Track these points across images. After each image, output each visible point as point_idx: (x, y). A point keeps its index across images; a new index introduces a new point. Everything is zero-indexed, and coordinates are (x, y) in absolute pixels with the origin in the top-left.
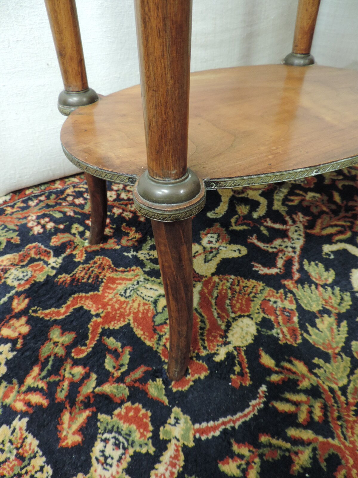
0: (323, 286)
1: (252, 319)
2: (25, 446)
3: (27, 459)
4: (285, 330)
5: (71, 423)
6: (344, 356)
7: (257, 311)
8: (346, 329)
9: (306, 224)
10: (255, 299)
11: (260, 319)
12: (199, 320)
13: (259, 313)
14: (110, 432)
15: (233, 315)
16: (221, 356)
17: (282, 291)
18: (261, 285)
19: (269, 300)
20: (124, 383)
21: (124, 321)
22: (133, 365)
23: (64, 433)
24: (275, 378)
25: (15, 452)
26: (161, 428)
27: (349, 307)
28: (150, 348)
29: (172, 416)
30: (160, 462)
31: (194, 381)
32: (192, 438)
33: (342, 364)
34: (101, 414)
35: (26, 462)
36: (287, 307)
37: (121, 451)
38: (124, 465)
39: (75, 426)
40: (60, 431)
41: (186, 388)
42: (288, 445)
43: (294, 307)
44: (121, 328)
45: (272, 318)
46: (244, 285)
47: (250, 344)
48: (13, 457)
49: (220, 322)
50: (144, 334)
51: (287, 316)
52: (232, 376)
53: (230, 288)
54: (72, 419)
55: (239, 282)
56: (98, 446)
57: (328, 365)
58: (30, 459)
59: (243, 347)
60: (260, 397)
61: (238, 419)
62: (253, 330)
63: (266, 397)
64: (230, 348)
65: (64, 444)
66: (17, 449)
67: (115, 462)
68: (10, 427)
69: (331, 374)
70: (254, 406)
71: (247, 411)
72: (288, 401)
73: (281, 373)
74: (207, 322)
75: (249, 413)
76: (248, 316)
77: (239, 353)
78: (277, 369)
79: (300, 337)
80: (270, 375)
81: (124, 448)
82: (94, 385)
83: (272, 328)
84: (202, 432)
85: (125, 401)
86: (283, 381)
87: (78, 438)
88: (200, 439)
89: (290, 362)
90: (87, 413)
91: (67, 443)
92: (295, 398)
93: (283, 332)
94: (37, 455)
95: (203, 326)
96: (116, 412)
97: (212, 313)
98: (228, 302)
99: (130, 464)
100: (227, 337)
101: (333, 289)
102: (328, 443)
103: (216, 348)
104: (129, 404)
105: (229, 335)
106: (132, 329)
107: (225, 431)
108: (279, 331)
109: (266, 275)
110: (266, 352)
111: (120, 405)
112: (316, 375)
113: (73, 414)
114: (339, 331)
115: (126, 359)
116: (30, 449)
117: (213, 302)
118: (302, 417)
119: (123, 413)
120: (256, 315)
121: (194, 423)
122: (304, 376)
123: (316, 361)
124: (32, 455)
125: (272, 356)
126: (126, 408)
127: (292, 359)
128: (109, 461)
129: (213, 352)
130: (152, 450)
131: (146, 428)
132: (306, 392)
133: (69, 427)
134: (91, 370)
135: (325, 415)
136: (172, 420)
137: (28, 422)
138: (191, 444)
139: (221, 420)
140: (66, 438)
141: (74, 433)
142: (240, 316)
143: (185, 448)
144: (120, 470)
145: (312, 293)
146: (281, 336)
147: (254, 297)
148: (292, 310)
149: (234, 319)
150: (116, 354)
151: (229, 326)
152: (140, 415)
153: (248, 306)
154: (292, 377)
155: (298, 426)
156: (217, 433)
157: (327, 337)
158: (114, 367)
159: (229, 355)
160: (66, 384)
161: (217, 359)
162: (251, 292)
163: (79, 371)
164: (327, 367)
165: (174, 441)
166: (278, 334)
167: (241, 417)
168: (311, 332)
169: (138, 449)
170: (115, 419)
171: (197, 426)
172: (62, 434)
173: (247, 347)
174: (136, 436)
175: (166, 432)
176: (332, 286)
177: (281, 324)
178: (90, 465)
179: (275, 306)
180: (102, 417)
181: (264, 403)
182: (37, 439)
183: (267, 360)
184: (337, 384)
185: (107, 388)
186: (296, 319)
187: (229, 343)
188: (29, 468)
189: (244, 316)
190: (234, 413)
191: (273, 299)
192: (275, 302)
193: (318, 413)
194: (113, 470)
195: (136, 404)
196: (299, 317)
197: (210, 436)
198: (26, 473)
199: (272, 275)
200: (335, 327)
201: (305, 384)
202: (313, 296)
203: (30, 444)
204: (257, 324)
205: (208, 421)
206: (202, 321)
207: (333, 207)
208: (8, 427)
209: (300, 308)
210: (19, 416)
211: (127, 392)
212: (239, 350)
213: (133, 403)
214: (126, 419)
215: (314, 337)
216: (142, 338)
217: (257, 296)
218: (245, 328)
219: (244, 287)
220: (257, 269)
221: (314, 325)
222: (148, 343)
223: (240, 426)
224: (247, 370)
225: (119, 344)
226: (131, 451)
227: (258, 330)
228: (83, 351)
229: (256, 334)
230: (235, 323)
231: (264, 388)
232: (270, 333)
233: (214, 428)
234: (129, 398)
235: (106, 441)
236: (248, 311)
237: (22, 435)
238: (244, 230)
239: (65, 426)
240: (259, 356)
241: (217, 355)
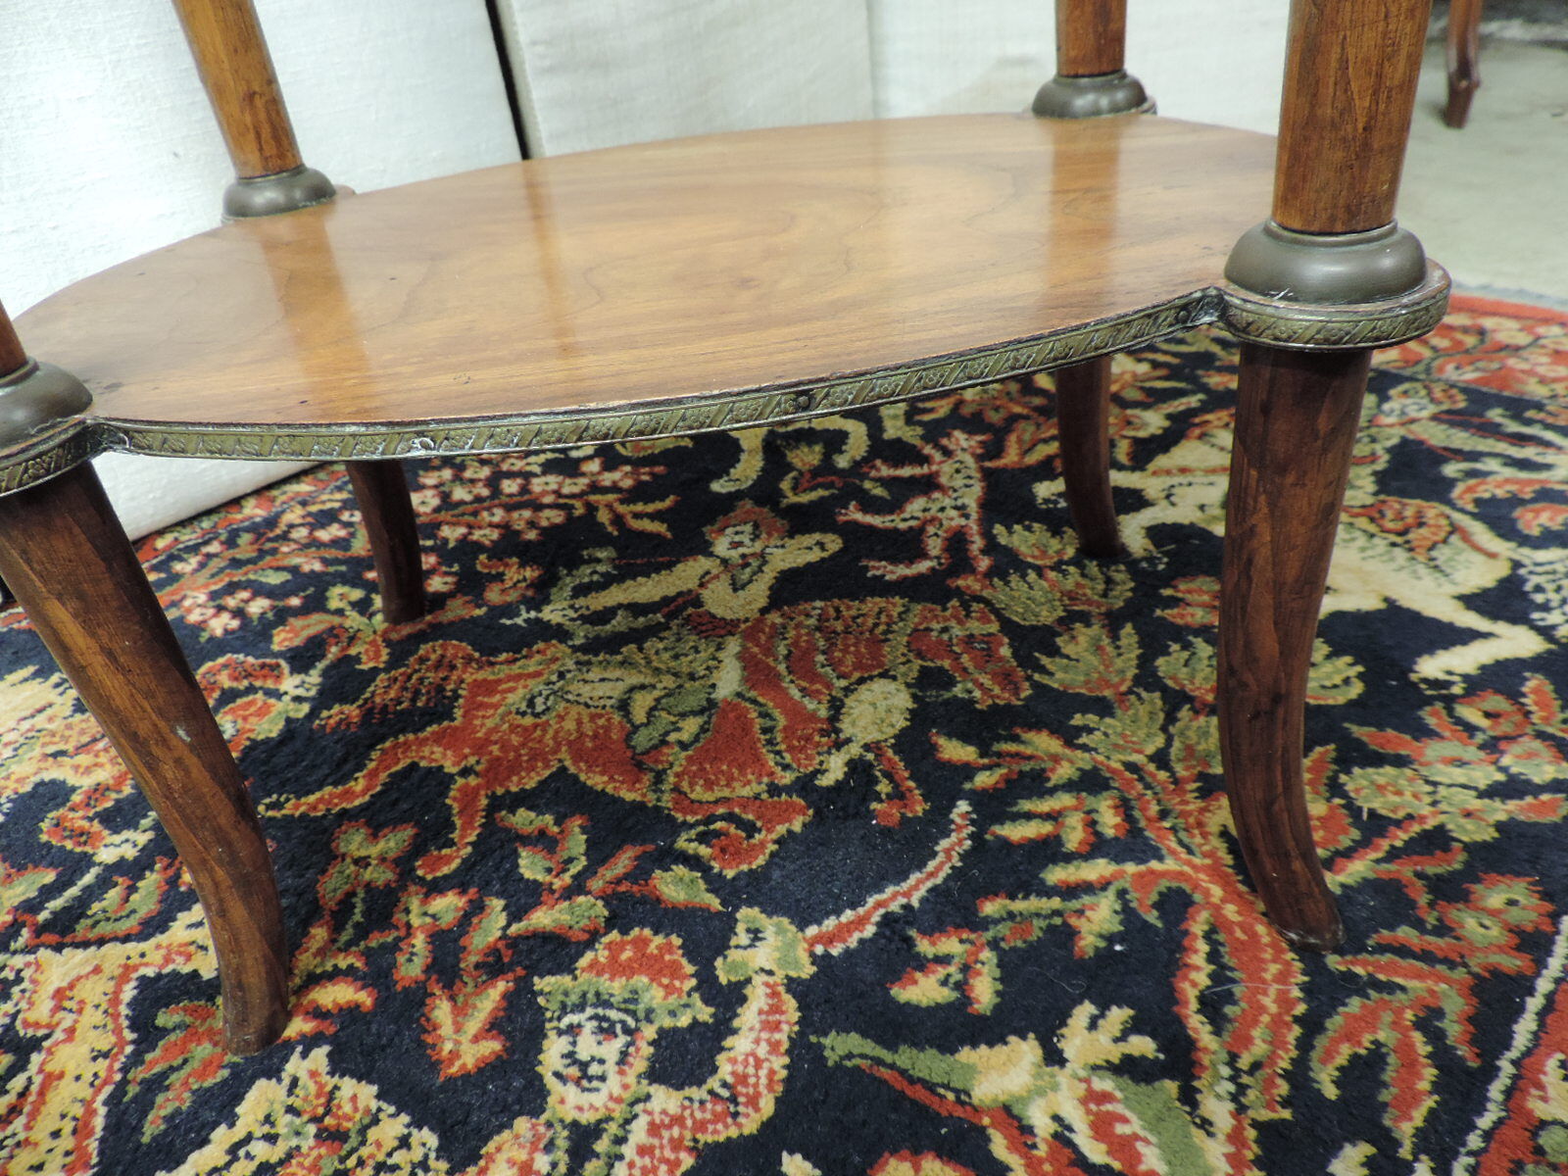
0: (1057, 567)
1: (894, 678)
2: (339, 1107)
3: (353, 1134)
4: (985, 679)
5: (460, 1019)
6: (1144, 694)
7: (903, 659)
8: (1135, 638)
9: (979, 451)
10: (890, 636)
11: (915, 674)
12: (754, 715)
13: (909, 661)
14: (580, 1007)
15: (843, 683)
16: (835, 769)
17: (955, 602)
18: (898, 604)
19: (928, 630)
20: (587, 893)
21: (547, 766)
22: (599, 852)
23: (448, 1046)
24: (983, 780)
25: (312, 1129)
26: (719, 962)
27: (1130, 594)
28: (640, 806)
29: (740, 928)
30: (734, 1032)
31: (776, 842)
32: (805, 959)
33: (1143, 710)
34: (542, 976)
35: (353, 1141)
36: (976, 632)
37: (622, 1040)
38: (639, 1065)
39: (474, 1024)
40: (434, 1046)
41: (761, 861)
42: (1056, 903)
43: (994, 627)
44: (542, 783)
45: (946, 664)
46: (853, 612)
47: (903, 731)
48: (307, 1142)
49: (810, 705)
50: (612, 779)
51: (983, 649)
52: (874, 805)
53: (818, 629)
54: (460, 1012)
55: (837, 610)
57: (1108, 720)
58: (363, 1131)
59: (886, 740)
60: (960, 828)
61: (916, 887)
62: (903, 700)
63: (973, 822)
64: (854, 750)
65: (453, 1070)
66: (316, 1119)
67: (611, 1067)
68: (279, 1080)
69: (1123, 736)
70: (948, 851)
71: (931, 865)
72: (1029, 816)
73: (998, 765)
74: (776, 713)
75: (939, 869)
76: (884, 675)
77: (879, 756)
78: (986, 761)
79: (1027, 685)
80: (970, 778)
81: (627, 1031)
82: (502, 920)
83: (951, 683)
84: (829, 939)
85: (602, 931)
86: (1008, 780)
87: (492, 1046)
88: (827, 956)
89: (1016, 739)
90: (499, 987)
91: (464, 1065)
92: (1045, 806)
93: (981, 686)
94: (382, 1116)
95: (769, 723)
97: (785, 692)
98: (821, 658)
99: (653, 1060)
100: (838, 731)
101: (1081, 566)
102: (1152, 872)
103: (818, 759)
104: (615, 935)
105: (844, 725)
106: (575, 778)
107: (888, 920)
108: (970, 685)
109: (905, 578)
110: (950, 736)
111: (590, 943)
112: (1085, 748)
113: (460, 999)
114: (1118, 647)
115: (576, 843)
116: (356, 1109)
117: (782, 668)
118: (1074, 836)
119: (602, 960)
120: (903, 669)
121: (801, 928)
122: (1056, 759)
123: (1078, 720)
124: (366, 1121)
125: (965, 738)
126: (609, 946)
127: (1018, 731)
128: (594, 1069)
129: (811, 769)
130: (705, 1014)
131: (675, 971)
132: (1069, 786)
133: (458, 1029)
134: (485, 889)
135: (1129, 818)
136: (742, 937)
137: (330, 1055)
138: (807, 970)
139: (871, 901)
140: (455, 1055)
141: (476, 1039)
142: (861, 681)
143: (793, 985)
144: (631, 1079)
145: (1031, 588)
146: (977, 694)
147: (885, 633)
148: (990, 635)
149: (848, 691)
150: (545, 842)
151: (836, 707)
152: (652, 948)
153: (876, 655)
154: (1027, 767)
155: (1069, 858)
156: (870, 931)
157: (1096, 668)
158: (549, 870)
159: (855, 767)
160: (419, 941)
161: (826, 781)
162: (876, 625)
163: (448, 905)
164: (1109, 726)
165: (759, 980)
166: (969, 692)
167: (920, 882)
168: (1049, 667)
169: (668, 1023)
171: (812, 931)
172: (441, 1050)
173: (895, 737)
174: (654, 996)
175: (734, 967)
176: (1076, 562)
177: (971, 669)
178: (543, 1093)
179: (945, 637)
181: (971, 836)
182: (370, 1082)
183: (955, 751)
184: (1140, 752)
185: (542, 918)
186: (1005, 651)
187: (848, 741)
188: (364, 1152)
189: (871, 678)
190: (903, 876)
191: (936, 626)
192: (945, 630)
193: (1110, 821)
194: (613, 1084)
195: (636, 931)
196: (1011, 645)
197: (853, 942)
198: (361, 1163)
199: (920, 577)
200: (1106, 641)
201: (1064, 772)
202: (1037, 594)
203: (354, 1098)
204: (908, 685)
205: (838, 913)
206: (764, 715)
207: (1037, 401)
208: (274, 1080)
209: (1008, 626)
210: (299, 1049)
211: (601, 910)
212: (880, 749)
213: (624, 932)
214: (616, 968)
215: (1059, 675)
216: (609, 789)
217: (895, 627)
218: (881, 702)
219: (854, 618)
220: (878, 573)
221: (1054, 652)
222: (629, 796)
223: (923, 901)
224: (911, 784)
225: (549, 819)
226: (649, 1032)
227: (914, 697)
228: (449, 859)
229: (910, 705)
230: (853, 697)
231: (963, 806)
232: (947, 695)
233: (860, 922)
234: (611, 923)
235: (573, 1030)
236: (881, 665)
237: (321, 1086)
238: (822, 498)
239: (446, 1029)
240: (934, 747)
241: (824, 772)
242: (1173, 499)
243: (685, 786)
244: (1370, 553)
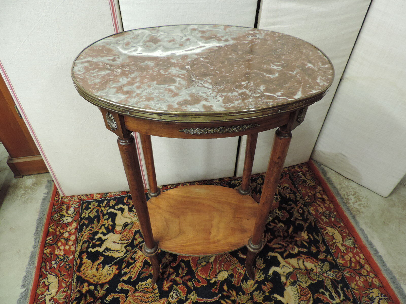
0: (258, 269)
1: (228, 272)
4: (236, 280)
6: (249, 295)
7: (231, 270)
8: (256, 287)
9: (269, 240)
10: (232, 266)
11: (230, 273)
12: (211, 267)
13: (231, 271)
14: (176, 291)
15: (222, 269)
16: (212, 281)
17: (243, 266)
18: (237, 261)
19: (237, 268)
20: (182, 279)
21: (188, 259)
22: (186, 275)
23: (164, 287)
24: (225, 293)
25: (151, 287)
26: (189, 295)
27: (262, 280)
28: (193, 271)
29: (193, 293)
30: (185, 303)
31: (202, 286)
32: (195, 301)
33: (247, 297)
35: (154, 290)
36: (241, 272)
37: (177, 296)
38: (177, 300)
39: (167, 286)
41: (199, 287)
43: (244, 273)
44: (187, 261)
45: (234, 274)
46: (231, 259)
47: (223, 281)
48: (151, 288)
49: (217, 270)
50: (193, 265)
51: (240, 275)
52: (213, 288)
53: (226, 259)
54: (167, 283)
55: (230, 257)
56: (172, 293)
57: (243, 296)
58: (155, 290)
60: (218, 297)
61: (209, 300)
62: (226, 276)
63: (220, 298)
64: (217, 279)
66: (152, 286)
67: (175, 298)
69: (242, 298)
70: (215, 299)
71: (213, 299)
72: (225, 301)
73: (228, 293)
74: (213, 268)
75: (213, 300)
76: (227, 271)
78: (227, 291)
79: (240, 284)
80: (224, 292)
81: (178, 296)
82: (174, 276)
84: (199, 300)
86: (227, 295)
87: (167, 289)
88: (197, 301)
89: (232, 291)
90: (171, 283)
92: (227, 301)
93: (235, 280)
94: (157, 289)
95: (211, 269)
96: (179, 286)
97: (216, 266)
98: (223, 263)
99: (178, 300)
100: (217, 276)
101: (261, 272)
103: (212, 278)
105: (218, 275)
106: (190, 262)
107: (204, 302)
109: (241, 258)
110: (226, 285)
111: (180, 284)
112: (237, 297)
114: (253, 286)
115: (185, 272)
116: (155, 287)
117: (218, 262)
120: (230, 272)
121: (197, 297)
122: (234, 296)
123: (240, 293)
125: (228, 287)
126: (181, 286)
127: (233, 290)
128: (173, 298)
130: (184, 299)
131: (185, 293)
132: (232, 301)
133: (166, 285)
134: (175, 271)
136: (192, 294)
138: (195, 302)
139: (205, 299)
140: (164, 288)
141: (166, 287)
142: (224, 270)
143: (193, 302)
144: (175, 301)
146: (234, 281)
147: (232, 265)
148: (242, 274)
149: (222, 270)
150: (183, 269)
151: (219, 272)
152: (184, 289)
153: (229, 267)
154: (230, 295)
156: (202, 302)
157: (248, 287)
158: (181, 273)
159: (215, 282)
160: (167, 273)
161: (211, 282)
162: (232, 263)
163: (171, 270)
164: (242, 296)
165: (190, 299)
166: (233, 280)
167: (210, 300)
168: (244, 284)
169: (181, 298)
170: (178, 288)
171: (198, 298)
173: (221, 281)
174: (182, 294)
175: (189, 296)
176: (261, 270)
177: (236, 277)
178: (169, 297)
179: (238, 270)
180: (174, 286)
181: (218, 299)
182: (157, 285)
183: (225, 288)
184: (242, 302)
185: (178, 279)
186: (242, 278)
187: (217, 278)
188: (154, 292)
189: (226, 270)
190: (209, 298)
191: (238, 268)
192: (238, 269)
194: (174, 300)
196: (243, 277)
197: (200, 302)
198: (153, 293)
199: (243, 258)
200: (253, 285)
201: (233, 298)
204: (228, 275)
205: (201, 298)
206: (212, 268)
207: (286, 234)
211: (182, 282)
212: (219, 281)
213: (183, 285)
214: (180, 289)
215: (244, 285)
216: (192, 267)
217: (234, 265)
218: (224, 275)
219: (231, 260)
220: (239, 254)
221: (246, 282)
222: (193, 269)
223: (209, 302)
224: (218, 288)
225: (185, 266)
226: (179, 297)
227: (228, 277)
228: (174, 265)
229: (226, 278)
230: (222, 272)
231: (220, 295)
232: (231, 279)
233: (202, 300)
234: (182, 284)
235: (174, 292)
236: (228, 269)
239: (165, 285)
240: (224, 285)
241: (212, 280)
242: (283, 268)
243: (199, 272)
244: (295, 295)
